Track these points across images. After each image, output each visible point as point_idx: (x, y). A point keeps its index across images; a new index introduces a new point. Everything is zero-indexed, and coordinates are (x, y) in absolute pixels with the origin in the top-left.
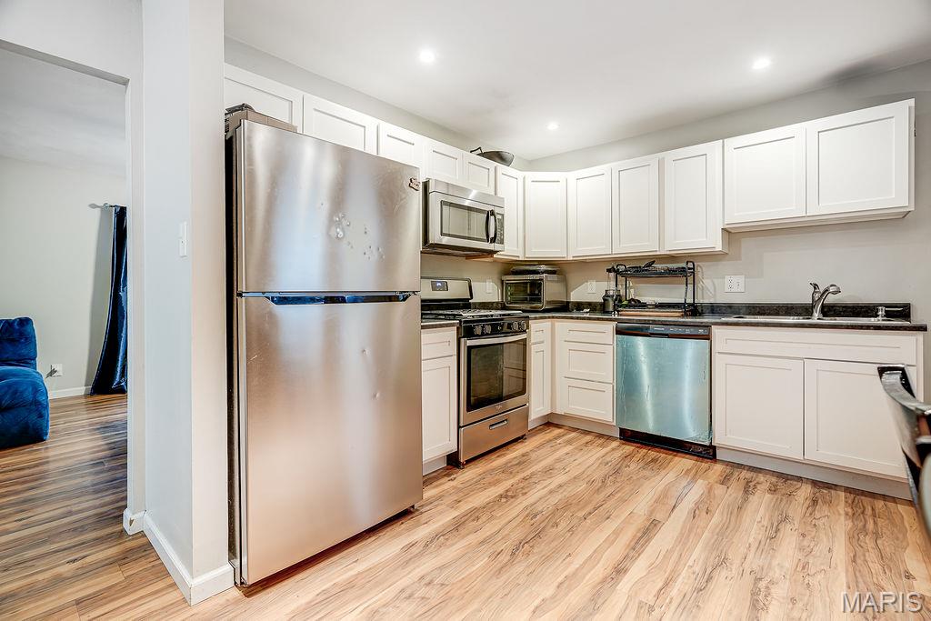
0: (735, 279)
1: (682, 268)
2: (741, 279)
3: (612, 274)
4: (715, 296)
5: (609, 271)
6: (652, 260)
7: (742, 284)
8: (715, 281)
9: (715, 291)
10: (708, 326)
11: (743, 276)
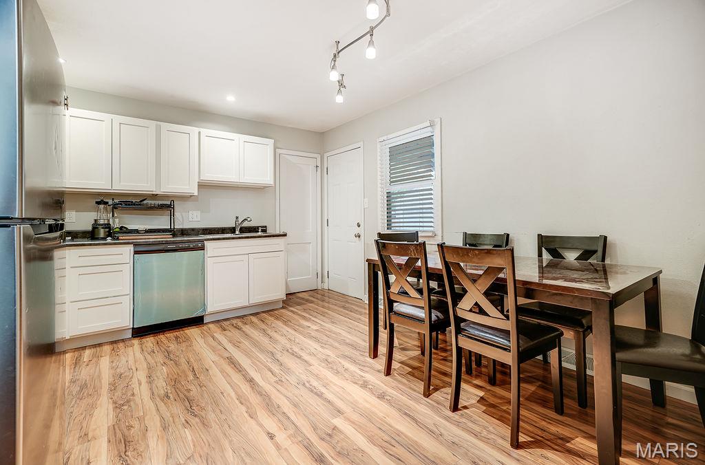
0: (195, 213)
1: (165, 205)
2: (199, 213)
3: (102, 206)
4: (183, 224)
5: (98, 203)
6: (145, 197)
7: (199, 216)
8: (184, 214)
9: (183, 220)
10: (202, 241)
11: (199, 212)
